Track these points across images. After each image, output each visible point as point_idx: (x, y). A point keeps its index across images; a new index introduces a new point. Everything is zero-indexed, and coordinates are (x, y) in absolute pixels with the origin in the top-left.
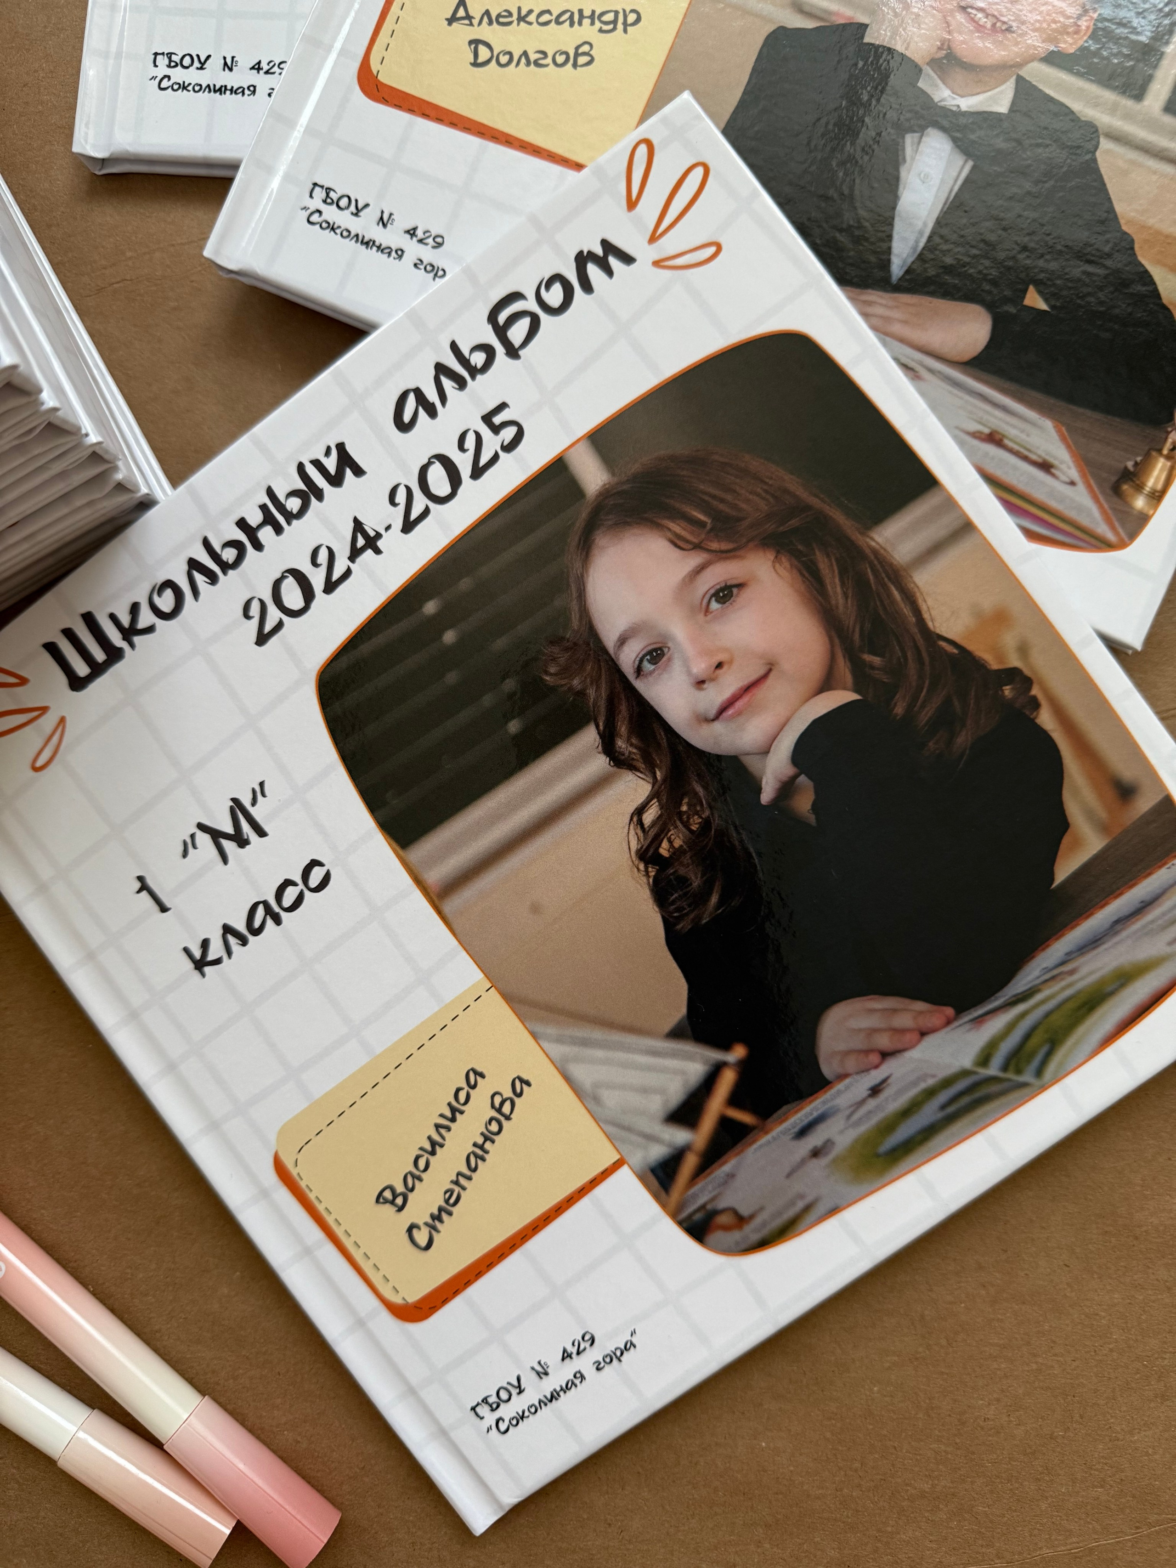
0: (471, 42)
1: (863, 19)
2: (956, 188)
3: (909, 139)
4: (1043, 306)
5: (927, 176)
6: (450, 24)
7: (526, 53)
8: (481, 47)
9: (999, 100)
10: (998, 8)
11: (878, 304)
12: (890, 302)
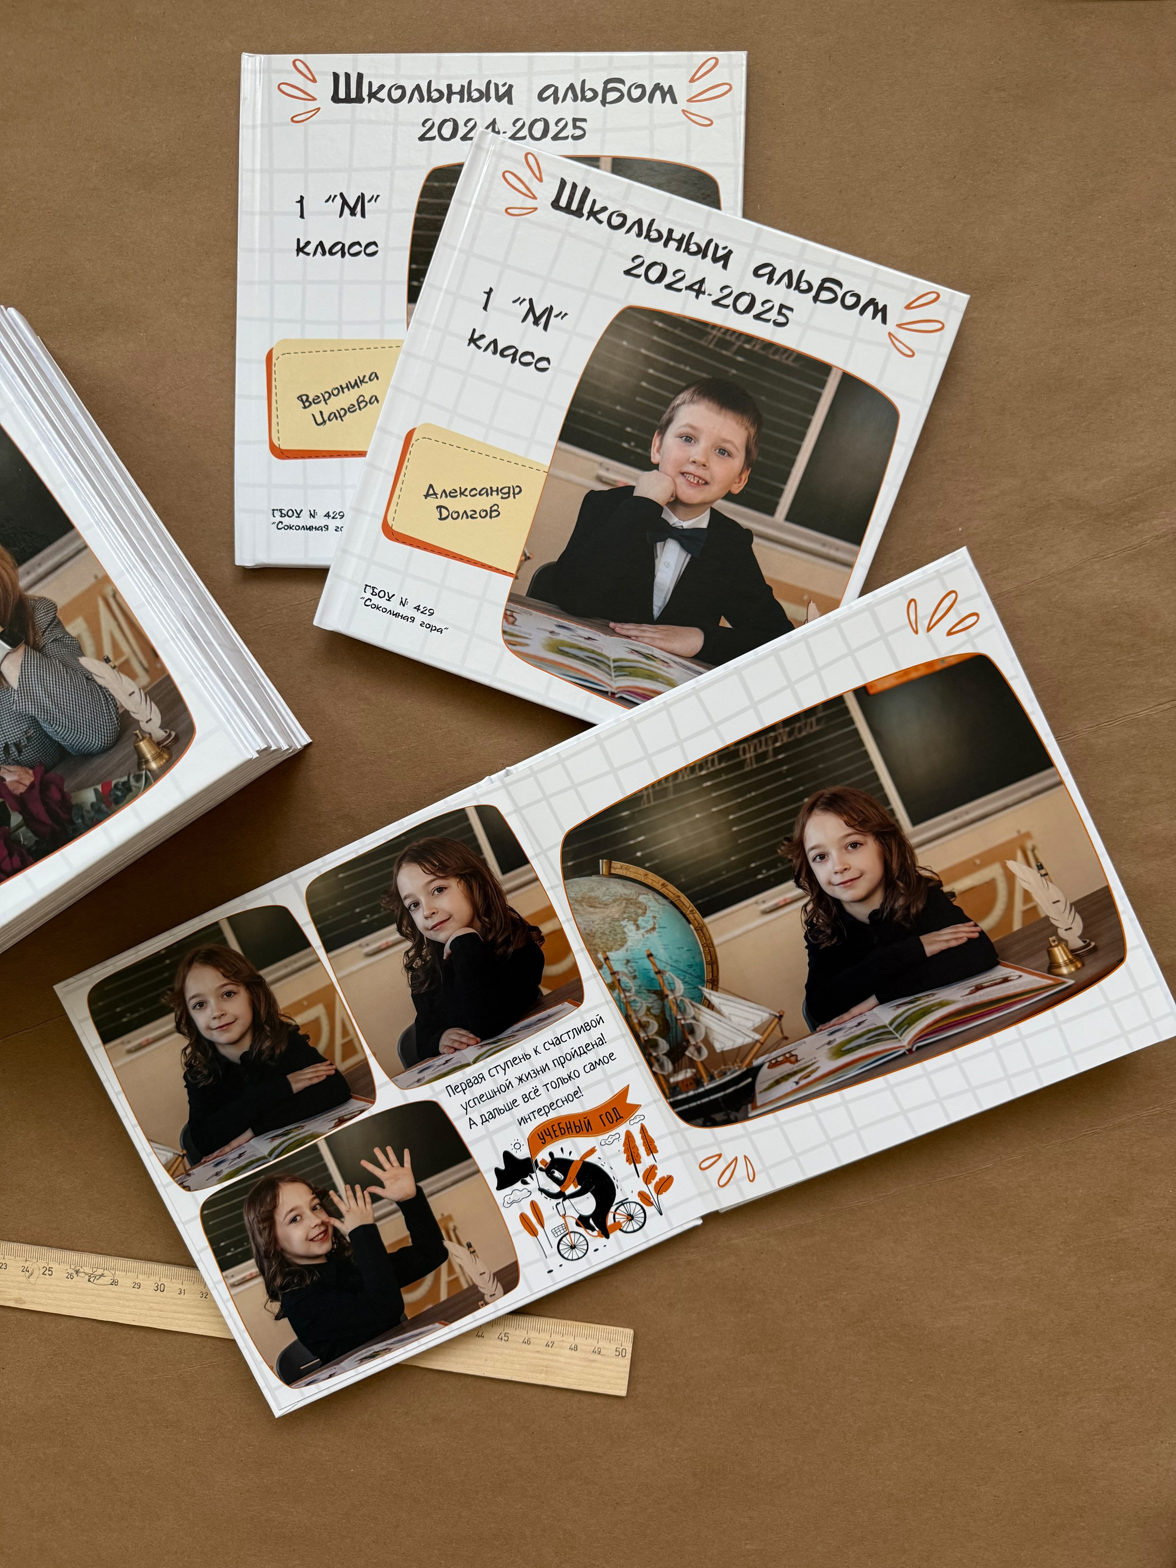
0: (437, 507)
1: (632, 483)
2: (683, 569)
3: (659, 545)
4: (729, 626)
5: (668, 564)
6: (426, 498)
7: (465, 512)
8: (443, 509)
9: (702, 521)
10: (700, 472)
11: (648, 631)
12: (654, 630)
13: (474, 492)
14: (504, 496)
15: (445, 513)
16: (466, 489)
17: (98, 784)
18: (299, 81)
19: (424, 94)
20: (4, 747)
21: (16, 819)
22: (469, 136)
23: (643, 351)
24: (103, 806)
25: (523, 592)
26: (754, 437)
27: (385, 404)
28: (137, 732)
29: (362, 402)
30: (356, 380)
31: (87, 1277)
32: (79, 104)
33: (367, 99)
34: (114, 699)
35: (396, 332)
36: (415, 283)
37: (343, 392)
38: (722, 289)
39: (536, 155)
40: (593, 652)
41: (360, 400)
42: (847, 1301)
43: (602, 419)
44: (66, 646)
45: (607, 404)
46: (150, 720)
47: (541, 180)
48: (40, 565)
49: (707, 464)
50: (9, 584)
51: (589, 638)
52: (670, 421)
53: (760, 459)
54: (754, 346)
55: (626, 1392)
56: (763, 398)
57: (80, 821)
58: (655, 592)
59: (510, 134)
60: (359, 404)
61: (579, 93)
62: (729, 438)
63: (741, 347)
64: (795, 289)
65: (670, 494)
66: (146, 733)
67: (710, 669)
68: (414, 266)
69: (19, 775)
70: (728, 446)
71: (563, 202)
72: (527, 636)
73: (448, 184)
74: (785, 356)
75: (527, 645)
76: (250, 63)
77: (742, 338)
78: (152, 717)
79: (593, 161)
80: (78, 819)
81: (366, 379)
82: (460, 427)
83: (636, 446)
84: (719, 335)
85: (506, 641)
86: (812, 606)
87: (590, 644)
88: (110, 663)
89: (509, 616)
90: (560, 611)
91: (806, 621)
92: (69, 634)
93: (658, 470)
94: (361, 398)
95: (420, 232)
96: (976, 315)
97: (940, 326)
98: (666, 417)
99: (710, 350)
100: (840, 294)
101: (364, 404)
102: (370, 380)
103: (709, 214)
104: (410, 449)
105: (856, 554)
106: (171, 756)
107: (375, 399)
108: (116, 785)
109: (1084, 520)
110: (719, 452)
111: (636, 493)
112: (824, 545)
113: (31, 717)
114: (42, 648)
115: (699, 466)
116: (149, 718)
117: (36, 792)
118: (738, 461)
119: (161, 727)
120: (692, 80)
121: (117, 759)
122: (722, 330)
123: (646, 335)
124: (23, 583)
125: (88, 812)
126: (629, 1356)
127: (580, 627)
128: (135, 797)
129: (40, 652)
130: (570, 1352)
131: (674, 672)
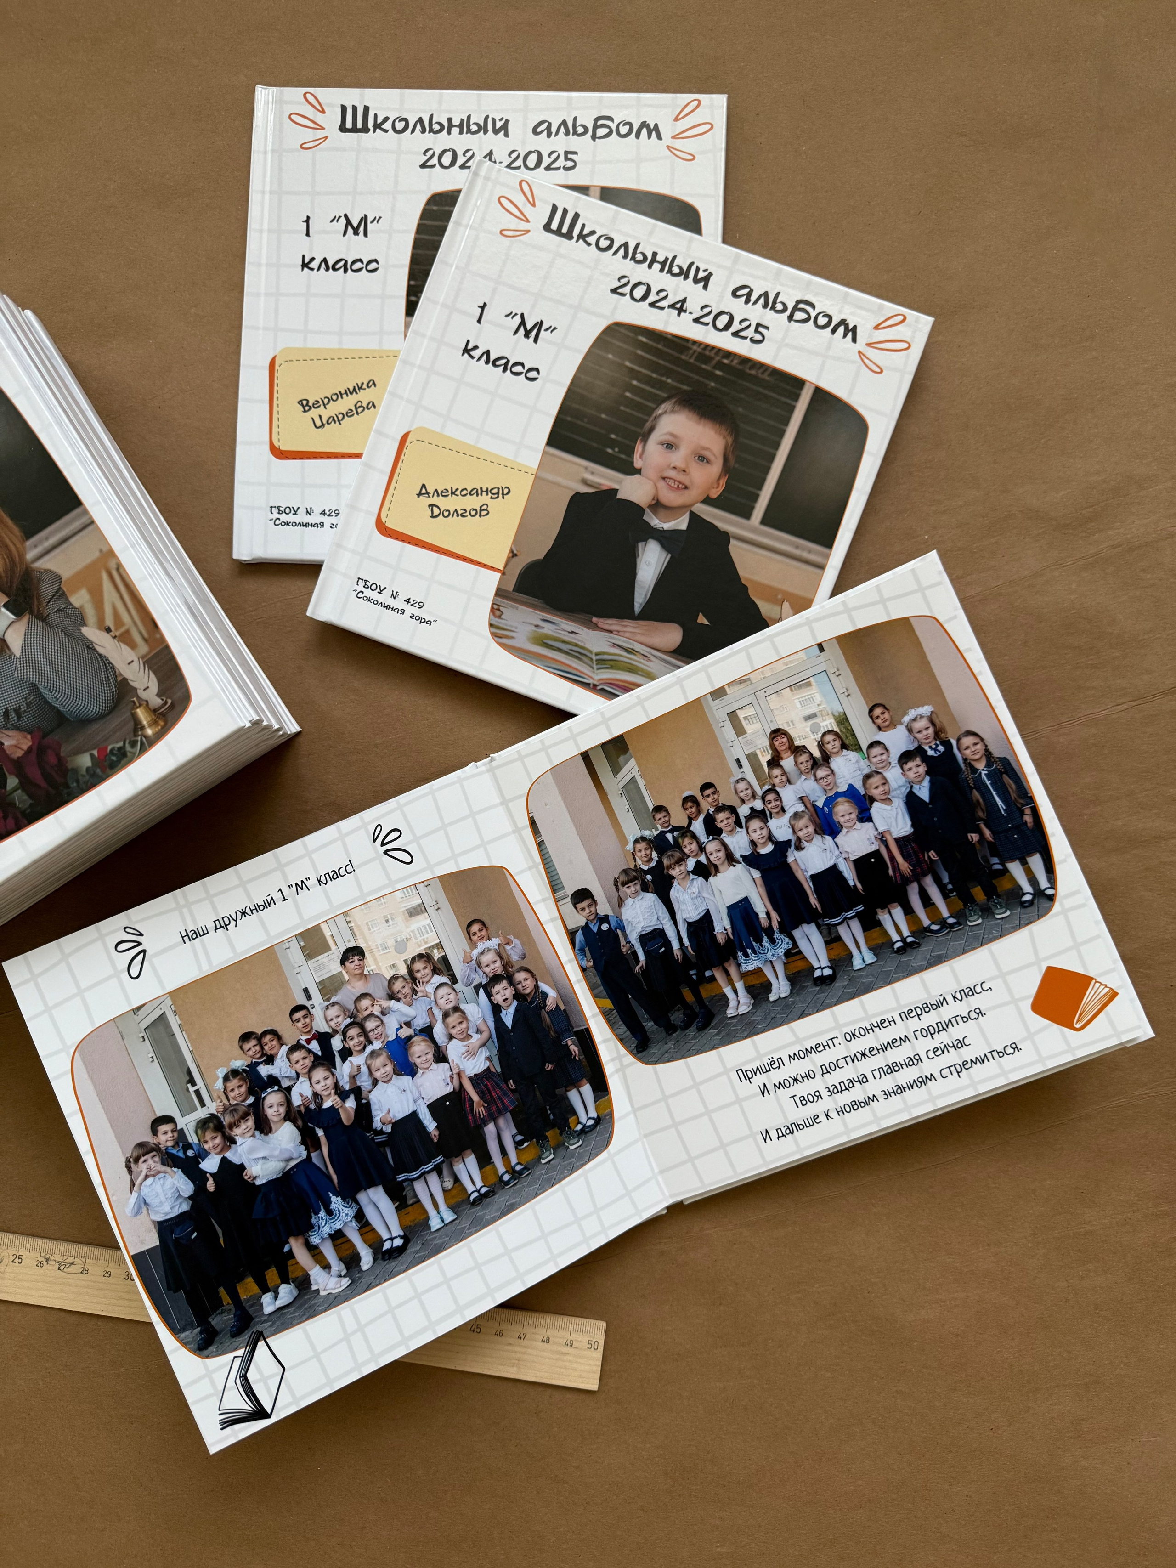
0: (429, 506)
1: (616, 486)
2: (663, 568)
3: (641, 545)
4: (706, 622)
5: (649, 563)
6: (418, 497)
7: (456, 510)
8: (435, 508)
9: (682, 523)
10: (681, 477)
11: (629, 626)
12: (635, 625)
13: (464, 492)
14: (493, 496)
15: (436, 511)
16: (457, 489)
17: (94, 749)
18: (309, 111)
19: (426, 126)
20: (4, 712)
21: (12, 782)
22: (468, 165)
23: (628, 364)
24: (98, 771)
25: (510, 588)
26: (731, 445)
27: (381, 409)
28: (135, 699)
29: (359, 407)
30: (354, 387)
31: (57, 1265)
32: (100, 128)
33: (372, 129)
34: (113, 667)
35: (394, 342)
36: (413, 298)
37: (342, 398)
38: (702, 308)
39: (529, 182)
40: (576, 645)
41: (358, 406)
42: (819, 1293)
43: (587, 426)
44: (69, 616)
45: (593, 412)
46: (148, 687)
47: (534, 205)
48: (47, 539)
49: (687, 470)
50: (17, 557)
51: (573, 632)
52: (652, 429)
53: (737, 466)
54: (732, 361)
55: (597, 1386)
56: (740, 410)
57: (75, 784)
58: (636, 589)
59: (506, 163)
60: (356, 409)
61: (570, 128)
62: (707, 446)
63: (719, 362)
64: (771, 309)
65: (651, 498)
66: (143, 700)
67: (688, 663)
68: (412, 283)
69: (17, 740)
70: (706, 453)
71: (554, 226)
72: (513, 629)
73: (447, 208)
74: (761, 371)
75: (512, 637)
76: (263, 95)
77: (721, 354)
78: (150, 685)
79: (583, 190)
80: (73, 783)
81: (365, 386)
82: (453, 431)
83: (620, 452)
84: (699, 350)
85: (492, 634)
86: (786, 605)
87: (573, 638)
88: (112, 633)
89: (495, 610)
90: (544, 605)
91: (780, 619)
92: (72, 605)
93: (640, 474)
94: (359, 404)
95: (419, 252)
96: (940, 338)
97: (906, 345)
98: (648, 425)
99: (691, 363)
100: (813, 315)
101: (362, 409)
102: (368, 386)
103: (691, 240)
104: (405, 450)
105: (827, 557)
106: (166, 724)
107: (372, 405)
108: (111, 750)
109: (1043, 530)
110: (698, 459)
111: (618, 497)
112: (797, 547)
113: (32, 684)
114: (46, 618)
115: (679, 471)
116: (146, 686)
117: (33, 757)
118: (716, 468)
119: (158, 695)
120: (676, 119)
121: (113, 726)
122: (702, 346)
123: (631, 349)
124: (30, 556)
125: (83, 776)
126: (601, 1348)
127: (564, 621)
128: (130, 761)
129: (43, 621)
130: (542, 1344)
131: (653, 666)
